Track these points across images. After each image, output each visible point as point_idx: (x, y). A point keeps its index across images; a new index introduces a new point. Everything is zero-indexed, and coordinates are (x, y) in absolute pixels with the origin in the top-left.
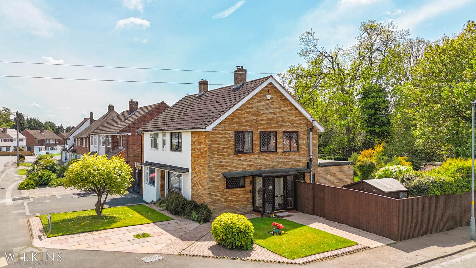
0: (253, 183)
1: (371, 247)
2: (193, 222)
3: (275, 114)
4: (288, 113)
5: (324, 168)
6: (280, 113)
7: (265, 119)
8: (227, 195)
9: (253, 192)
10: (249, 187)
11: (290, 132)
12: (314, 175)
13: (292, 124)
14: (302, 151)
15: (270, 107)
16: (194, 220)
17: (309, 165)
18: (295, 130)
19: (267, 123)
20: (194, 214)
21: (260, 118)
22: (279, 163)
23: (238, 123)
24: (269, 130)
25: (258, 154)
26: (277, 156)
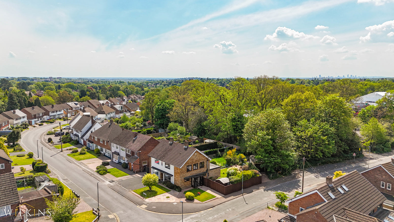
0: (192, 179)
1: (219, 197)
2: (177, 192)
3: (197, 158)
4: (201, 157)
5: (212, 170)
6: (199, 158)
7: (195, 160)
8: (185, 183)
9: (192, 181)
10: (190, 180)
11: (202, 162)
12: (208, 173)
13: (202, 160)
14: (205, 167)
15: (196, 157)
16: (177, 191)
17: (207, 171)
18: (203, 161)
19: (195, 162)
20: (177, 189)
21: (193, 160)
22: (198, 172)
23: (188, 163)
24: (196, 163)
25: (193, 170)
26: (198, 170)
